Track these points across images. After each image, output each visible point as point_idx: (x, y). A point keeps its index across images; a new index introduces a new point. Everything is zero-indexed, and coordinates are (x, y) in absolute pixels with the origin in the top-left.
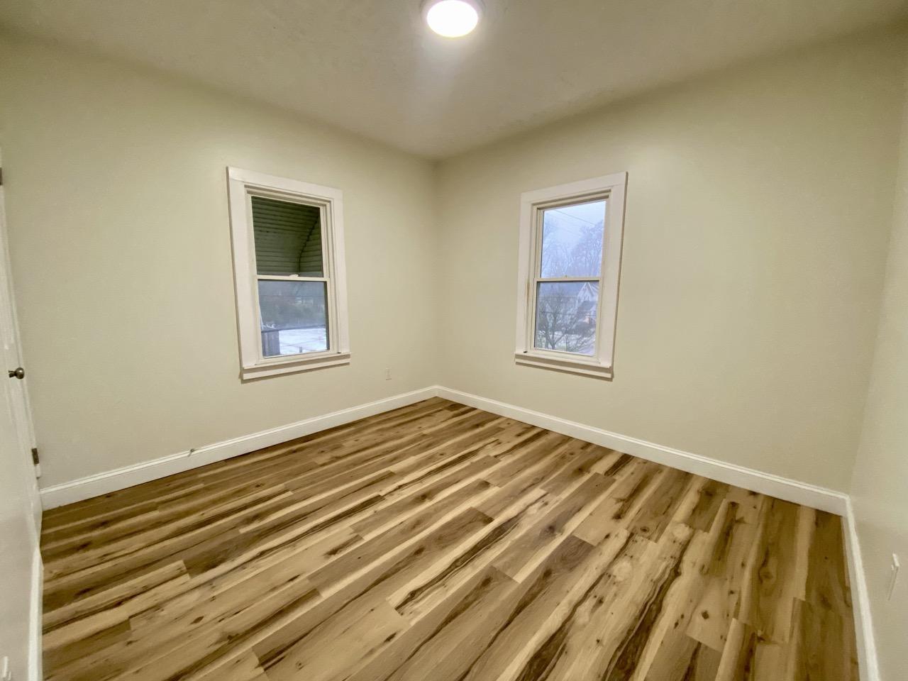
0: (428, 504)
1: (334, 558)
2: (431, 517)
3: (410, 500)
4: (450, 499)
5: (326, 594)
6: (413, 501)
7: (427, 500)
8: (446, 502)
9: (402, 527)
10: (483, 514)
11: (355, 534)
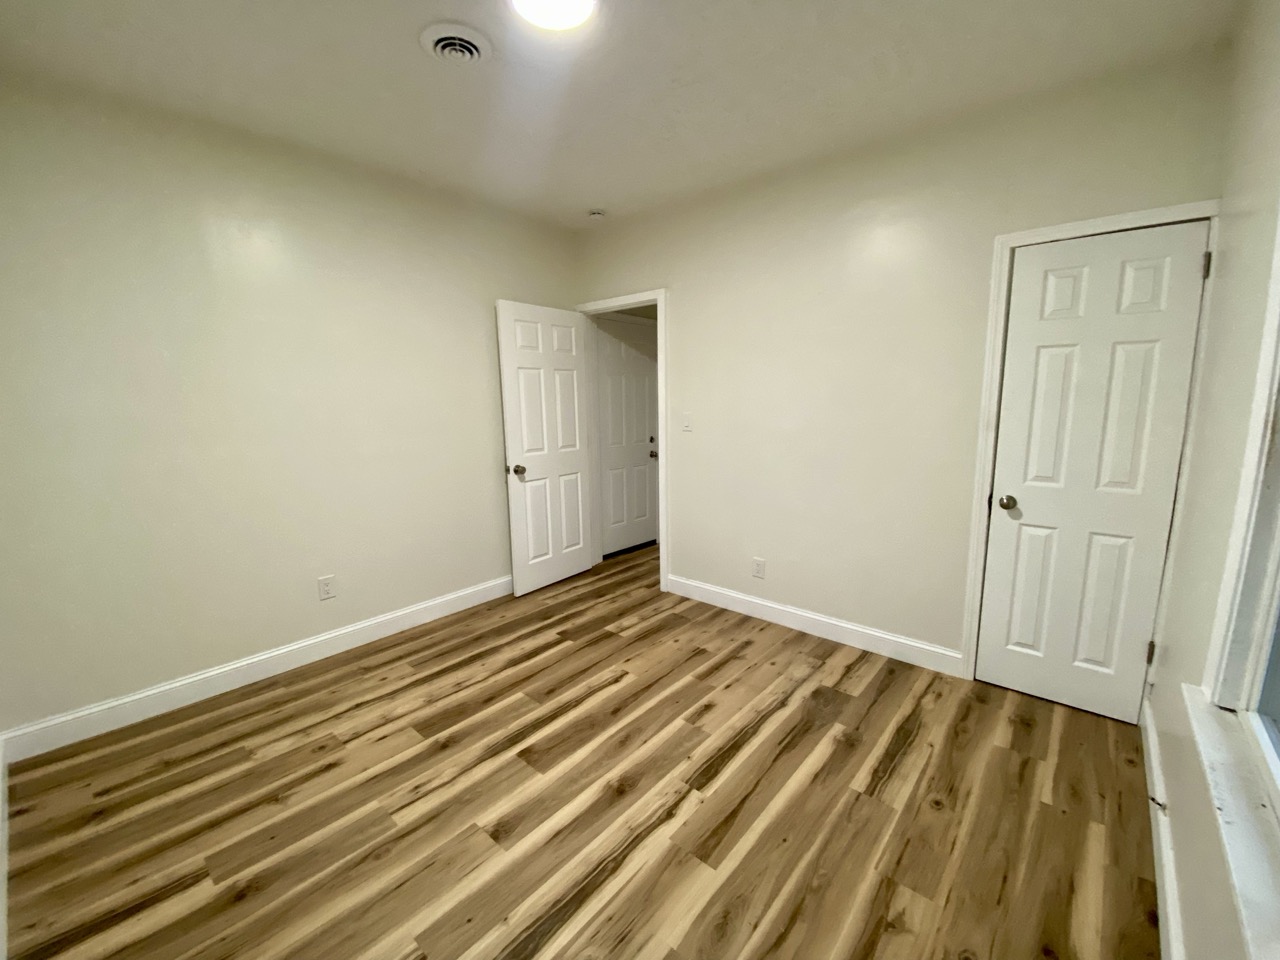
0: (614, 774)
1: (704, 701)
2: (606, 754)
3: (643, 782)
4: (575, 787)
5: (688, 678)
6: (640, 780)
7: (616, 785)
8: (584, 781)
9: (643, 737)
10: (529, 763)
11: (698, 724)
